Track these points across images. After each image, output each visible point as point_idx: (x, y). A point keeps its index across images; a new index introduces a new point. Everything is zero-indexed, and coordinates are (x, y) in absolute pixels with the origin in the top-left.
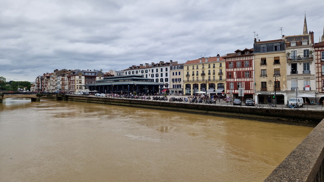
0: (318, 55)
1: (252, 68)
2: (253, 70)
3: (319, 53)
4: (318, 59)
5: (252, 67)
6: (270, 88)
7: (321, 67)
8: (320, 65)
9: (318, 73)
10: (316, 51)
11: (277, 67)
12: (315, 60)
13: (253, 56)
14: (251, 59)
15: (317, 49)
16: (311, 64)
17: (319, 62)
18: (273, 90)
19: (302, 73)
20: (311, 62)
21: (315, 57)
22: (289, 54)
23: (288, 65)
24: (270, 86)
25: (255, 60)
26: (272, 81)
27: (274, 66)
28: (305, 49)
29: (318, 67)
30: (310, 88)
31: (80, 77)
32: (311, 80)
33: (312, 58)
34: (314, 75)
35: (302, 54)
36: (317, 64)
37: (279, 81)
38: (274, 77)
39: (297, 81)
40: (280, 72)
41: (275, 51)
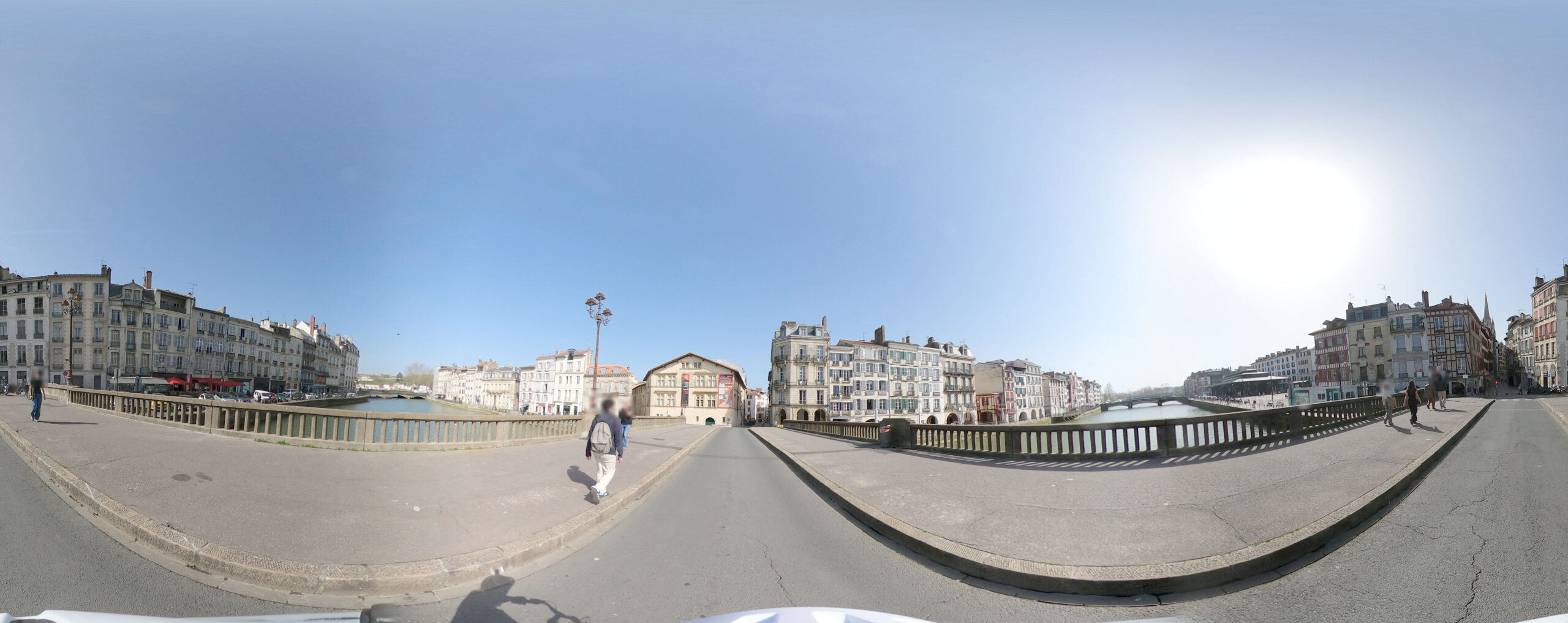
0: (1430, 323)
1: (1346, 346)
2: (1348, 350)
3: (1432, 319)
4: (1430, 329)
6: (1372, 375)
7: (1435, 340)
8: (1433, 337)
9: (1432, 349)
10: (1427, 317)
11: (1379, 342)
12: (1427, 330)
13: (1347, 329)
15: (1428, 314)
16: (1422, 336)
17: (1433, 333)
18: (1375, 378)
19: (1412, 351)
20: (1422, 334)
21: (1427, 326)
22: (1392, 321)
23: (1393, 339)
24: (1371, 373)
25: (1349, 333)
26: (1374, 365)
27: (1375, 341)
29: (1432, 340)
30: (1423, 373)
31: (1206, 379)
32: (1423, 361)
33: (1423, 327)
34: (1426, 353)
35: (1411, 322)
36: (1430, 337)
37: (1383, 365)
38: (1376, 359)
39: (1406, 364)
40: (1384, 351)
41: (1374, 318)
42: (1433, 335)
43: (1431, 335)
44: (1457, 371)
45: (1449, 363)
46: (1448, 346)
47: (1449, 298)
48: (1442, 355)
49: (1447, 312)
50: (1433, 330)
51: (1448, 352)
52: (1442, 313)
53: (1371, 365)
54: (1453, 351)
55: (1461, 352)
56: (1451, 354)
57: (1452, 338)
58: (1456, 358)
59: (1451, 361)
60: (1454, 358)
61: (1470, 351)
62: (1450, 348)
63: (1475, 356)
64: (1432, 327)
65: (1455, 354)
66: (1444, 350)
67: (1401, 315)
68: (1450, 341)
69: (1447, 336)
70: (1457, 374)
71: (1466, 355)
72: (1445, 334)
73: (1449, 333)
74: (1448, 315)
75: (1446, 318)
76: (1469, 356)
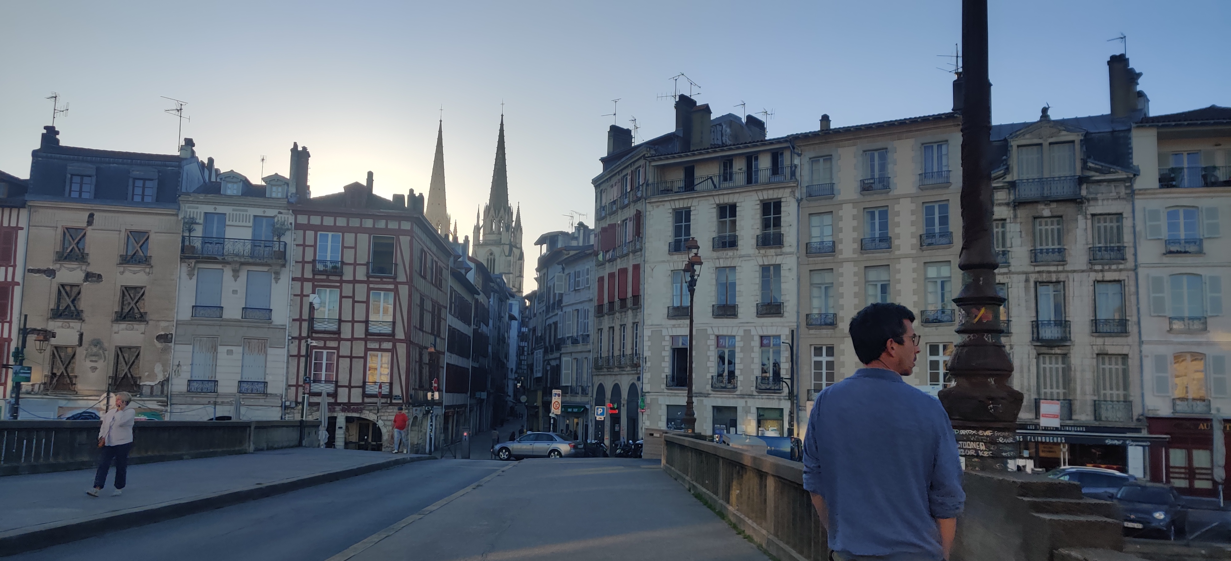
0: (304, 246)
1: (10, 269)
2: (14, 283)
3: (310, 234)
4: (304, 262)
5: (14, 266)
6: (92, 376)
7: (312, 296)
8: (308, 286)
9: (300, 320)
10: (298, 227)
11: (135, 277)
12: (293, 263)
13: (24, 213)
14: (13, 224)
15: (302, 219)
16: (277, 279)
17: (308, 275)
18: (103, 387)
19: (239, 317)
20: (277, 273)
21: (294, 253)
22: (190, 224)
23: (184, 275)
24: (94, 369)
25: (33, 230)
26: (106, 345)
27: (122, 273)
28: (259, 212)
29: (301, 296)
30: (265, 384)
32: (270, 351)
33: (282, 256)
34: (283, 328)
35: (247, 234)
36: (298, 284)
37: (138, 348)
38: (116, 327)
39: (216, 350)
40: (148, 305)
41: (133, 204)
42: (308, 280)
43: (302, 280)
44: (363, 386)
45: (344, 364)
46: (346, 316)
47: (364, 182)
48: (325, 340)
49: (355, 222)
50: (308, 268)
51: (346, 332)
52: (341, 222)
53: (97, 343)
54: (359, 331)
55: (381, 337)
56: (353, 339)
57: (361, 295)
58: (367, 350)
59: (351, 357)
60: (359, 349)
61: (407, 334)
62: (353, 322)
63: (422, 348)
64: (309, 257)
65: (365, 340)
66: (334, 327)
67: (221, 209)
68: (354, 302)
69: (347, 289)
70: (364, 395)
71: (394, 346)
72: (342, 282)
73: (354, 282)
74: (357, 231)
75: (349, 238)
76: (402, 349)
